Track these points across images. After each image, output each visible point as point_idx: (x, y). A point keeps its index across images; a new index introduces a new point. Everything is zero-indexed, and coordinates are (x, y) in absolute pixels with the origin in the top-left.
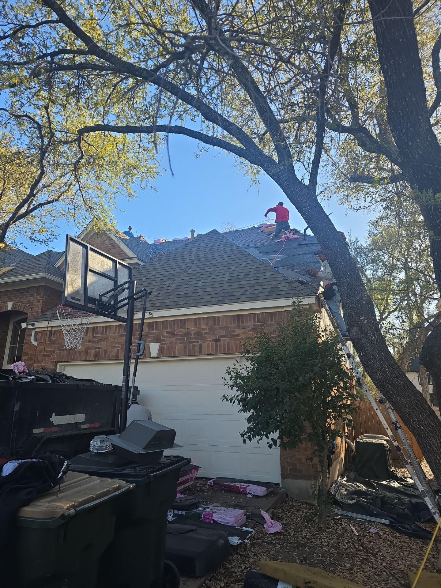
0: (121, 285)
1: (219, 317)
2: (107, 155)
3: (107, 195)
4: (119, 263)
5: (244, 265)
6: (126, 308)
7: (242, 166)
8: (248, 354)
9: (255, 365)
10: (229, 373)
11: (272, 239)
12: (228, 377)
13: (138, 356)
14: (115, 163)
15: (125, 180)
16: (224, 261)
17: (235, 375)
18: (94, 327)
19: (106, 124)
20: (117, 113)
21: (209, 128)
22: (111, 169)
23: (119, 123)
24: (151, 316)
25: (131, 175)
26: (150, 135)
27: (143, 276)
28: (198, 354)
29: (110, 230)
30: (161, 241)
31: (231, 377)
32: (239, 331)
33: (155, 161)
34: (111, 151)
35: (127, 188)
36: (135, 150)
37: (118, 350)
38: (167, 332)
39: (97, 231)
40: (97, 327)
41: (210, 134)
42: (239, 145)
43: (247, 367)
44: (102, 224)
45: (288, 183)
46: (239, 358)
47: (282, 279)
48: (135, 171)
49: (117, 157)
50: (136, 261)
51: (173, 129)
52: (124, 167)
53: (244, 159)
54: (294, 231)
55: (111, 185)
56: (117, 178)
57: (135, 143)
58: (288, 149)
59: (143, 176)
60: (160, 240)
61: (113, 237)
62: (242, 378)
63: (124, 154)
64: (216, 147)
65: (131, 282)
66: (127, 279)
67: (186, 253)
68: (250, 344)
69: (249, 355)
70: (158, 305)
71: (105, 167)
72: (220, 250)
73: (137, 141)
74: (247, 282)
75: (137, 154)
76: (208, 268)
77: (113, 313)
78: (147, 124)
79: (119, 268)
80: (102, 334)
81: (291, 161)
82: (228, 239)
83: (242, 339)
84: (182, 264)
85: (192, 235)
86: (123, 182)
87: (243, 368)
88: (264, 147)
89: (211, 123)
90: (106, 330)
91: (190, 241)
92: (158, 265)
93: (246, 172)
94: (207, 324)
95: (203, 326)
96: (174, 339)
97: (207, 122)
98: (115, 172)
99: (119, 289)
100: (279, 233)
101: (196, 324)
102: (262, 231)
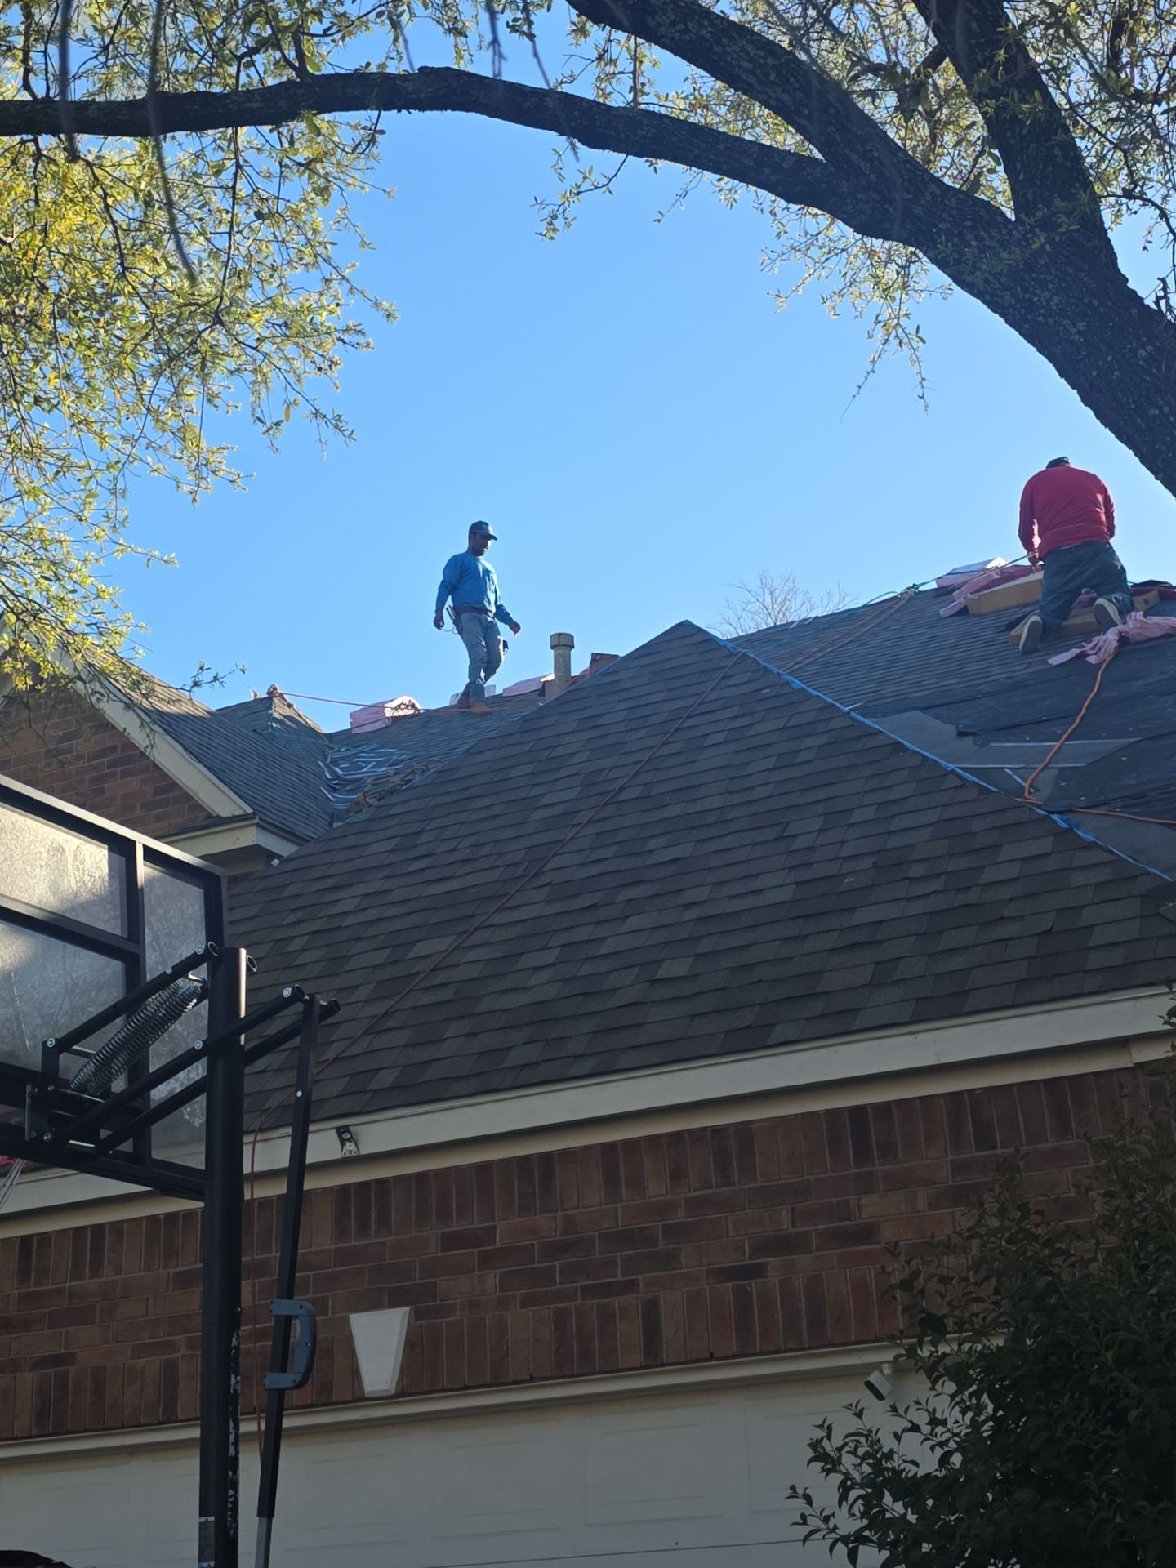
0: (164, 981)
1: (743, 1128)
2: (58, 261)
3: (67, 481)
4: (150, 854)
5: (869, 813)
6: (195, 1113)
7: (815, 252)
8: (935, 1344)
9: (980, 1409)
10: (828, 1462)
11: (1026, 652)
12: (825, 1490)
13: (281, 1392)
14: (104, 302)
15: (165, 387)
16: (754, 795)
17: (866, 1469)
18: (25, 1240)
19: (41, 93)
20: (102, 31)
21: (613, 62)
22: (87, 333)
23: (118, 82)
24: (350, 1147)
25: (194, 361)
26: (284, 130)
27: (293, 918)
28: (638, 1358)
29: (99, 675)
30: (389, 713)
31: (845, 1488)
32: (871, 1207)
33: (326, 269)
34: (79, 237)
35: (181, 434)
36: (209, 221)
37: (170, 1368)
38: (451, 1241)
39: (22, 683)
40: (44, 1237)
41: (619, 97)
42: (788, 139)
43: (934, 1422)
44: (51, 643)
45: (1081, 326)
46: (887, 1369)
47: (1102, 875)
48: (218, 336)
49: (111, 268)
50: (248, 837)
51: (410, 86)
52: (153, 319)
53: (824, 218)
54: (1153, 596)
55: (87, 423)
56: (119, 383)
57: (208, 180)
58: (1060, 136)
59: (266, 355)
60: (380, 707)
61: (113, 711)
62: (909, 1488)
63: (148, 247)
64: (662, 164)
65: (220, 960)
66: (196, 944)
67: (529, 769)
68: (944, 1280)
69: (943, 1349)
70: (385, 1079)
71: (50, 327)
72: (720, 737)
73: (218, 173)
74: (892, 911)
75: (222, 242)
76: (662, 841)
77: (127, 1146)
78: (265, 72)
79: (150, 881)
80: (77, 1274)
81: (1084, 197)
82: (766, 671)
83: (893, 1250)
84: (510, 833)
85: (563, 664)
86: (155, 403)
87: (915, 1428)
88: (934, 137)
89: (620, 35)
90: (97, 1251)
91: (550, 697)
92: (374, 848)
93: (839, 283)
94: (677, 1174)
95: (656, 1189)
96: (492, 1279)
97: (597, 34)
98: (108, 350)
99: (153, 1001)
100: (1064, 612)
101: (611, 1180)
102: (964, 612)
